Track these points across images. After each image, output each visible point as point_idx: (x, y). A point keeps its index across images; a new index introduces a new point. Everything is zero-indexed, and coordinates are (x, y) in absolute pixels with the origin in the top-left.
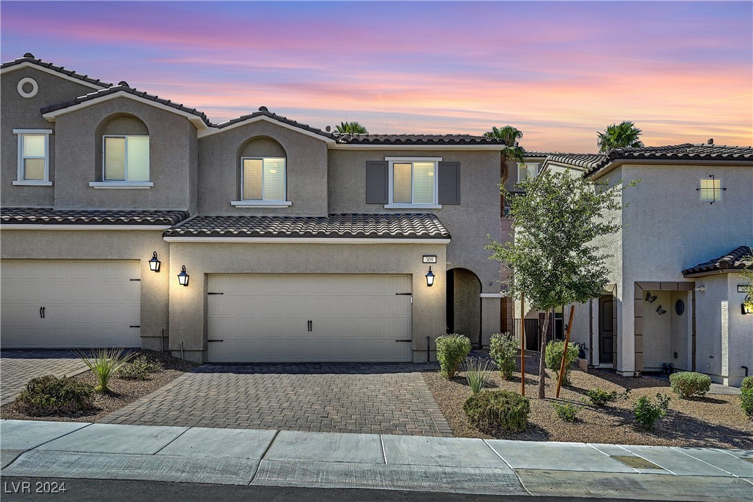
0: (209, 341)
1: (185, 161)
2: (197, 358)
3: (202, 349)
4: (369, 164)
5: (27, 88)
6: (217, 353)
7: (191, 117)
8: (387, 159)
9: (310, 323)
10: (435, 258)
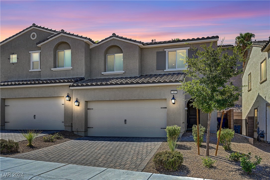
0: (88, 128)
1: (83, 58)
2: (83, 134)
3: (84, 131)
4: (158, 53)
5: (33, 36)
6: (91, 133)
7: (85, 40)
8: (165, 50)
9: (125, 120)
10: (176, 92)
